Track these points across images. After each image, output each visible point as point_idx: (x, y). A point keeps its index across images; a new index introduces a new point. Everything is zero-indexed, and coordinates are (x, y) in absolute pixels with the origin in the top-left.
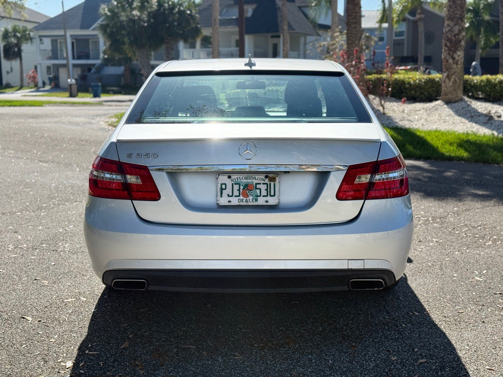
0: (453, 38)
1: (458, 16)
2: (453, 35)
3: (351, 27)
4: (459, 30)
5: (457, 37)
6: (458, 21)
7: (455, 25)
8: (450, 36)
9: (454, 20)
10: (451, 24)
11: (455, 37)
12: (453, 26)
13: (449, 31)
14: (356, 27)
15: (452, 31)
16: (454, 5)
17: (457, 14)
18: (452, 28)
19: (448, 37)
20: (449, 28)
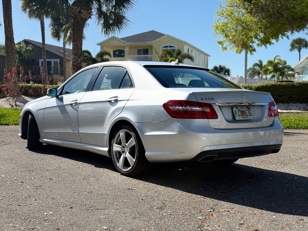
0: (78, 65)
1: (79, 53)
2: (78, 63)
3: (10, 55)
4: (81, 61)
5: (80, 64)
6: (80, 56)
7: (78, 58)
8: (76, 64)
9: (78, 55)
10: (76, 58)
11: (79, 65)
12: (77, 58)
13: (75, 61)
14: (13, 55)
15: (77, 61)
16: (77, 48)
17: (79, 52)
18: (77, 60)
19: (75, 64)
20: (75, 60)
